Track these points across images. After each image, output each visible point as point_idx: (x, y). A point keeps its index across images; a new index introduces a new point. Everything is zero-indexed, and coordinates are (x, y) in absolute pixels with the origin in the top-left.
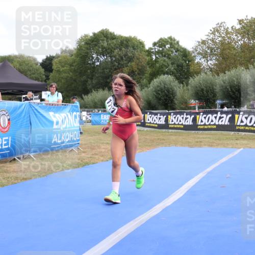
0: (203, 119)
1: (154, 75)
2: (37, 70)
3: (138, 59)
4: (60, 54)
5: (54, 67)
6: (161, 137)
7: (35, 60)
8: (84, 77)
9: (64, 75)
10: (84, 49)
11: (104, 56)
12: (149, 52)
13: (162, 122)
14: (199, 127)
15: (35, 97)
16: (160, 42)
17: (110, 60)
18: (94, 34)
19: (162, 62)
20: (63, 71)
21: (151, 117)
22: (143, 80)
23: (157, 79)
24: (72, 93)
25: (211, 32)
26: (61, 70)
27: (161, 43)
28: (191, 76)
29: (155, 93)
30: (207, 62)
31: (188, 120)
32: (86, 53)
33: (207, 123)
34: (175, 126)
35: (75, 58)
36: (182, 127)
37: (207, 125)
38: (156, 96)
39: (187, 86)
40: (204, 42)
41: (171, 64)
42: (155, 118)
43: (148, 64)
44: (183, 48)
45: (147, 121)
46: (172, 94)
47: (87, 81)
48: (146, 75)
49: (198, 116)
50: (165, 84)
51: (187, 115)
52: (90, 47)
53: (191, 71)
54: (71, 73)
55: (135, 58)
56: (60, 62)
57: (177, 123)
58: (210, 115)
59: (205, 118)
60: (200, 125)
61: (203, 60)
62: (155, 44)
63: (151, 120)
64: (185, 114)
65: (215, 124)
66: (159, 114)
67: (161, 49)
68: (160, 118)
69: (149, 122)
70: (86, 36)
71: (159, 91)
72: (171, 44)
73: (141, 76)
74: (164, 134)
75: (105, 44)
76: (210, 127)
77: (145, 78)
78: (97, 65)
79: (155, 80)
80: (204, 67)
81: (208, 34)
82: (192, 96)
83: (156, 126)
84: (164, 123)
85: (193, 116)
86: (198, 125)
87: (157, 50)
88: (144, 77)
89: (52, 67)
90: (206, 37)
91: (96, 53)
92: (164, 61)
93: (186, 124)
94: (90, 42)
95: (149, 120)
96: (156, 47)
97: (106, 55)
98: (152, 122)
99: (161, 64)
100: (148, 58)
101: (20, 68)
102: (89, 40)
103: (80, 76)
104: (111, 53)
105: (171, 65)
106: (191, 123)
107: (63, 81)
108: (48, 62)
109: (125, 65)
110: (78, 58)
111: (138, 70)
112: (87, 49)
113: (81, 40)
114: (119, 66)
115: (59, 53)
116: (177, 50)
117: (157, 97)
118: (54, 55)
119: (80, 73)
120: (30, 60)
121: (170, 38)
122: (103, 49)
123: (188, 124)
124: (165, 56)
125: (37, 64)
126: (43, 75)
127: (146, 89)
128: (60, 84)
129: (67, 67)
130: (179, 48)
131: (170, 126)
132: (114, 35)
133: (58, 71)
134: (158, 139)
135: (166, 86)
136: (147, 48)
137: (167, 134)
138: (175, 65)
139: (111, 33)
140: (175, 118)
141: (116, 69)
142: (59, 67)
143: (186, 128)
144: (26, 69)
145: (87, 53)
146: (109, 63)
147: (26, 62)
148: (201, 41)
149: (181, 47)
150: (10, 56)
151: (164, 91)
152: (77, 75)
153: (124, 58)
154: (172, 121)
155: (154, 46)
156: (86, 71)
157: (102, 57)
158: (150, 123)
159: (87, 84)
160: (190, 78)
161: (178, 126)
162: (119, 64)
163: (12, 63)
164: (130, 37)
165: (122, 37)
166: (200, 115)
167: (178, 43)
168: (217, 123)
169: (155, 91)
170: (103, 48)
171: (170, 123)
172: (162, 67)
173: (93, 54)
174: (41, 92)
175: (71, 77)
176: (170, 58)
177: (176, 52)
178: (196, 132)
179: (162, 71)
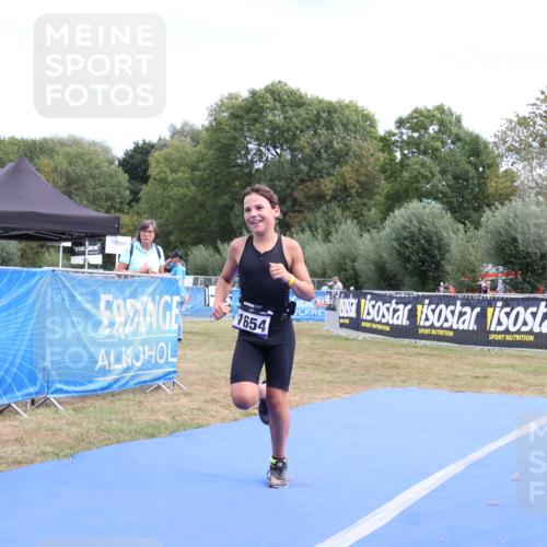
0: (503, 318)
1: (396, 200)
2: (110, 176)
3: (358, 157)
4: (168, 138)
5: (153, 171)
6: (393, 360)
7: (106, 150)
8: (225, 197)
9: (175, 191)
10: (227, 128)
11: (275, 148)
12: (386, 143)
13: (402, 319)
14: (492, 337)
15: (91, 248)
16: (413, 118)
17: (289, 157)
18: (253, 93)
19: (417, 166)
20: (174, 181)
21: (373, 306)
22: (369, 210)
23: (403, 210)
24: (193, 235)
25: (542, 97)
26: (170, 178)
27: (418, 120)
28: (489, 206)
29: (395, 244)
30: (531, 171)
31: (467, 317)
32: (231, 138)
33: (512, 329)
34: (434, 332)
35: (204, 151)
36: (451, 334)
37: (513, 333)
38: (397, 250)
39: (476, 228)
40: (523, 122)
41: (440, 172)
42: (383, 309)
43: (384, 171)
44: (471, 135)
45: (365, 317)
46: (439, 248)
47: (232, 208)
48: (377, 197)
49: (490, 310)
50: (421, 222)
51: (463, 305)
52: (241, 124)
53: (491, 191)
54: (193, 188)
55: (351, 154)
56: (168, 160)
57: (437, 324)
58: (520, 309)
59: (508, 314)
60: (495, 332)
61: (519, 166)
62: (401, 123)
63: (373, 313)
64: (459, 303)
65: (531, 332)
66: (394, 301)
67: (416, 135)
68: (395, 311)
69: (369, 318)
70: (232, 97)
71: (406, 238)
72: (441, 123)
73: (365, 200)
74: (403, 350)
75: (279, 120)
76: (518, 337)
77: (375, 205)
78: (258, 170)
79: (397, 212)
80: (522, 183)
81: (534, 101)
82: (489, 254)
83: (388, 329)
84: (405, 322)
85: (478, 310)
86: (490, 332)
87: (405, 137)
88: (372, 203)
89: (146, 170)
90: (530, 109)
91: (257, 139)
92: (423, 165)
93: (461, 327)
94: (240, 112)
95: (368, 314)
96: (404, 131)
97: (282, 145)
98: (377, 320)
99: (415, 173)
100: (382, 157)
101: (70, 169)
102: (240, 107)
103: (216, 196)
104: (293, 141)
105: (439, 176)
106: (473, 326)
107: (172, 205)
108: (139, 157)
109: (325, 171)
110: (213, 152)
111: (357, 185)
112: (235, 129)
113: (220, 107)
114: (312, 174)
115: (167, 135)
116: (457, 139)
117: (400, 254)
118: (155, 141)
119: (216, 187)
120: (96, 153)
121: (441, 109)
122: (273, 130)
123: (465, 327)
124: (425, 153)
125: (111, 163)
126: (125, 189)
127: (374, 232)
128: (166, 212)
129: (184, 172)
130: (462, 135)
131: (421, 331)
132: (301, 97)
133: (163, 181)
134: (385, 364)
135: (424, 228)
136: (381, 131)
137: (411, 350)
138: (449, 177)
139: (292, 93)
140: (433, 311)
141: (302, 181)
142: (165, 172)
143: (461, 337)
144: (84, 173)
145: (235, 139)
146: (286, 166)
147: (85, 157)
148: (515, 119)
149: (467, 133)
150: (45, 141)
151: (418, 241)
152: (206, 193)
153: (324, 155)
154: (427, 319)
155: (399, 127)
156: (228, 184)
157: (271, 149)
158: (372, 321)
159: (232, 215)
160: (486, 208)
161: (441, 332)
162: (311, 168)
163: (51, 157)
164: (340, 103)
165: (320, 101)
166: (495, 307)
167: (459, 120)
168: (536, 330)
169: (397, 239)
170: (274, 127)
171: (422, 324)
172: (416, 179)
173: (250, 143)
174: (105, 236)
175: (193, 198)
176: (436, 159)
177: (453, 143)
178: (486, 348)
179: (417, 189)
